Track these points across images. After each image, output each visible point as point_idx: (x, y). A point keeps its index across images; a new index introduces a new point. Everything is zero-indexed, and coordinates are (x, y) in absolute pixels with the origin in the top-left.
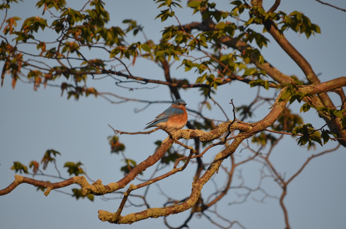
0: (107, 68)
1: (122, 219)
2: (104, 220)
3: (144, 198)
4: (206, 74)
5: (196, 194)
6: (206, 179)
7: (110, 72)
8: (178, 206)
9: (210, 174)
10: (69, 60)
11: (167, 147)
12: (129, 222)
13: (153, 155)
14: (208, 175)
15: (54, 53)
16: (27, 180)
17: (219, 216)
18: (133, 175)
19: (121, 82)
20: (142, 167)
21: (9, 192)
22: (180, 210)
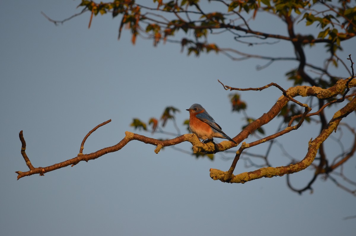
0: (226, 22)
1: (235, 178)
2: (215, 179)
3: (265, 158)
4: (329, 28)
5: (313, 154)
6: (323, 138)
7: (229, 27)
8: (293, 166)
9: (328, 133)
10: (189, 14)
11: (283, 105)
12: (241, 181)
13: (268, 113)
14: (325, 134)
15: (172, 6)
16: (138, 136)
17: (345, 179)
18: (247, 133)
19: (240, 36)
20: (255, 125)
21: (119, 149)
22: (295, 170)
